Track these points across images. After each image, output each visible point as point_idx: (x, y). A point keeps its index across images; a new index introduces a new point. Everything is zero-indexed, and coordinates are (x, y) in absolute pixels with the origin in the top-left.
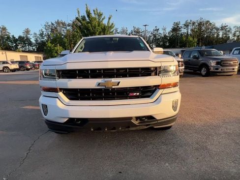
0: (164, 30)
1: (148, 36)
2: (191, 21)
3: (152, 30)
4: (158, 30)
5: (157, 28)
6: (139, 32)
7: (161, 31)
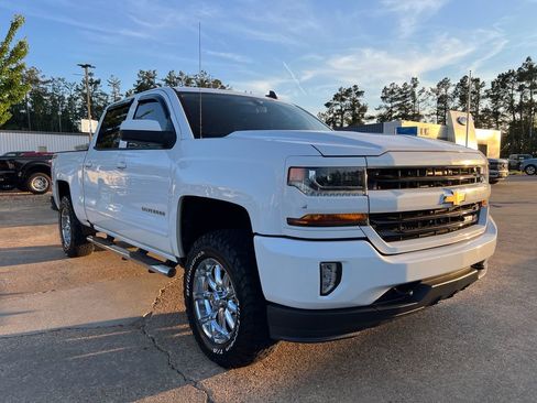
0: (114, 85)
1: (67, 96)
2: (181, 74)
3: (79, 82)
4: (98, 82)
5: (95, 79)
6: (37, 81)
7: (105, 88)
